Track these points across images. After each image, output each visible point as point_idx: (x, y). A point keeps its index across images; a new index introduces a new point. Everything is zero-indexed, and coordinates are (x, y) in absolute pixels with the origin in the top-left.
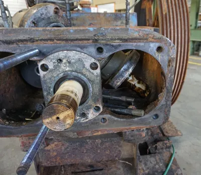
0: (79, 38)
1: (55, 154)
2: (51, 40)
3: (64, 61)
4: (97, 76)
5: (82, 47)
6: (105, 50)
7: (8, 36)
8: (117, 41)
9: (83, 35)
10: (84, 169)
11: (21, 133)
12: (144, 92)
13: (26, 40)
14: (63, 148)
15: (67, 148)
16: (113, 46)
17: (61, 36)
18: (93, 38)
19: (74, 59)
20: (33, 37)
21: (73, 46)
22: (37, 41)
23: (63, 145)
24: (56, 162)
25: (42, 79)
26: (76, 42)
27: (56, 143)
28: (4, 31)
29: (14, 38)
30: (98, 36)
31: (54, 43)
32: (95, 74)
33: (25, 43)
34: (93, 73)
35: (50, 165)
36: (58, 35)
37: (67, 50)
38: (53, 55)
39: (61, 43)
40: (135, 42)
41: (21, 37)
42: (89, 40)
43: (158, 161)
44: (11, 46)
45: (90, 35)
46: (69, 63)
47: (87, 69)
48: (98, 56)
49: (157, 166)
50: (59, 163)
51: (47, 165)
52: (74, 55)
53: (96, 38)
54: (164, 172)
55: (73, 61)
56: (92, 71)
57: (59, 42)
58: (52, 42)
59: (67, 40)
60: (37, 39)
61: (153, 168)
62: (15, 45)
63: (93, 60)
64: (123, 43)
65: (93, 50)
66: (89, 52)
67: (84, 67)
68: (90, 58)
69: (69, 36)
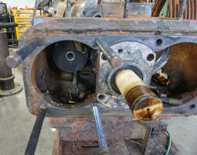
0: (143, 29)
1: (76, 131)
2: (117, 30)
3: (125, 51)
4: (150, 67)
5: (143, 39)
6: (163, 42)
7: (78, 26)
8: (179, 34)
9: (147, 27)
10: (92, 145)
11: (70, 115)
12: (166, 81)
13: (94, 30)
14: (83, 127)
15: (87, 126)
16: (172, 38)
17: (127, 27)
18: (156, 30)
19: (134, 50)
20: (101, 27)
21: (135, 37)
22: (104, 31)
23: (84, 124)
24: (75, 137)
25: (101, 67)
26: (140, 33)
27: (78, 122)
28: (75, 21)
29: (84, 28)
30: (161, 28)
31: (119, 34)
32: (150, 65)
33: (93, 32)
34: (147, 64)
35: (69, 140)
36: (124, 26)
37: (130, 41)
38: (115, 45)
39: (125, 34)
40: (194, 35)
41: (90, 27)
42: (151, 32)
43: (158, 142)
44: (80, 35)
45: (154, 27)
46: (129, 53)
47: (143, 60)
48: (156, 48)
49: (158, 147)
50: (77, 139)
51: (67, 140)
52: (134, 46)
53: (159, 30)
54: (166, 153)
55: (132, 52)
56: (147, 61)
57: (123, 33)
58: (117, 33)
59: (131, 31)
60: (105, 29)
61: (155, 148)
62: (83, 35)
63: (151, 52)
64: (183, 36)
65: (153, 42)
66: (149, 44)
67: (141, 58)
68: (149, 49)
69: (134, 27)
